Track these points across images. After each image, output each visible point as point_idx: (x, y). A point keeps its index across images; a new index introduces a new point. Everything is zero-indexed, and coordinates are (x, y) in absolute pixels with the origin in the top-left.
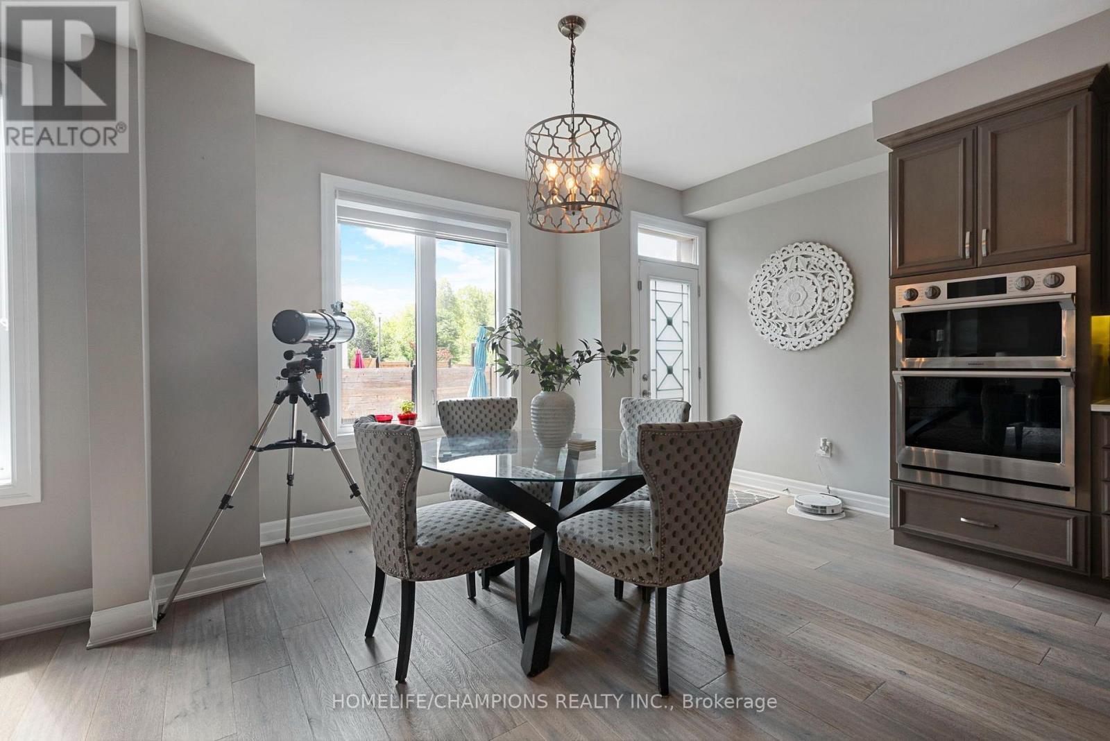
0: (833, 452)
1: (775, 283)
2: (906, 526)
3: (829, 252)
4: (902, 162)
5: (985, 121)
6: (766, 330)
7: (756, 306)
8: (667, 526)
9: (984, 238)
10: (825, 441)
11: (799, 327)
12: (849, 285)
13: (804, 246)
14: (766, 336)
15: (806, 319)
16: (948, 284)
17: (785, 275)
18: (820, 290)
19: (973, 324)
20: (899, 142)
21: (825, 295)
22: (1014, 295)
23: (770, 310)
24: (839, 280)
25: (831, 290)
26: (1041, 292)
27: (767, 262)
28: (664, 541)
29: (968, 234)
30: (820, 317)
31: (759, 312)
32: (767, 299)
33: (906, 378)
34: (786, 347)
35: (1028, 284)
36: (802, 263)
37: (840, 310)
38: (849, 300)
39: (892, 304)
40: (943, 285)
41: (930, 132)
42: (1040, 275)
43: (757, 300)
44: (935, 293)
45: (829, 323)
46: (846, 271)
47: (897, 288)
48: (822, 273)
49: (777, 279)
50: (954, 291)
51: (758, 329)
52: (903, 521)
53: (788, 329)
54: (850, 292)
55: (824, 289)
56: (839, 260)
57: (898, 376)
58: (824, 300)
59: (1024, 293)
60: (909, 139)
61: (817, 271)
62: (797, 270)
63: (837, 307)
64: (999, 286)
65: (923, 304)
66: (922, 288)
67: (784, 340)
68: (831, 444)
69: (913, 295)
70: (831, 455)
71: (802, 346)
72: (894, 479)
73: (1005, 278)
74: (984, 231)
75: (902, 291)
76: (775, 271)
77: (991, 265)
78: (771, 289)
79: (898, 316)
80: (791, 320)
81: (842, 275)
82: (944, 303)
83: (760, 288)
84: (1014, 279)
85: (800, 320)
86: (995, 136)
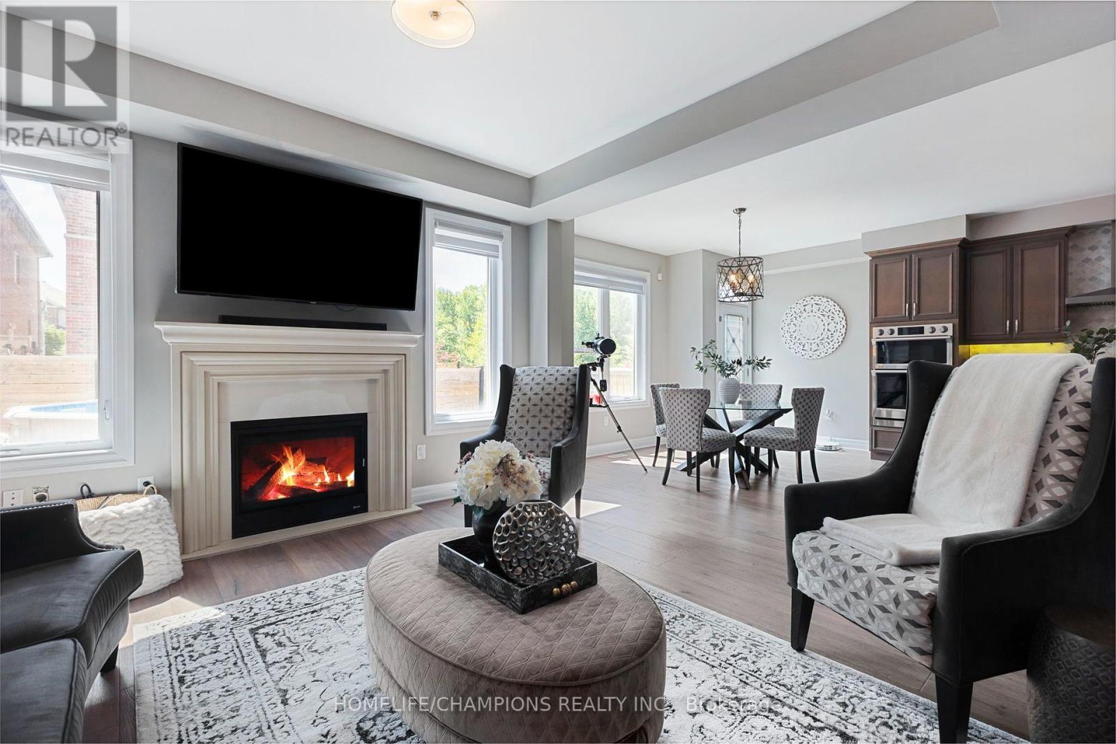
0: (834, 417)
1: (798, 318)
2: (878, 448)
3: (832, 303)
4: (876, 266)
5: (915, 252)
6: (792, 346)
7: (786, 332)
8: (802, 428)
9: (914, 307)
10: (829, 411)
11: (813, 345)
12: (844, 322)
13: (817, 298)
14: (792, 350)
15: (818, 341)
16: (899, 328)
17: (805, 314)
18: (826, 324)
19: (907, 348)
20: (875, 255)
21: (829, 328)
22: (927, 335)
23: (795, 334)
24: (837, 319)
25: (833, 325)
26: (939, 334)
27: (794, 305)
28: (801, 433)
29: (907, 305)
30: (826, 340)
31: (787, 335)
32: (793, 328)
33: (878, 374)
34: (805, 356)
35: (933, 330)
36: (815, 308)
37: (838, 336)
38: (843, 331)
39: (871, 337)
40: (896, 329)
41: (889, 253)
42: (939, 327)
43: (786, 328)
44: (892, 332)
45: (831, 344)
46: (842, 315)
47: (874, 328)
48: (827, 315)
49: (800, 317)
50: (901, 332)
51: (787, 345)
52: (876, 446)
53: (806, 346)
54: (844, 327)
55: (828, 324)
56: (837, 308)
57: (874, 373)
58: (828, 330)
59: (932, 334)
60: (879, 254)
61: (824, 313)
62: (812, 311)
63: (836, 335)
64: (921, 331)
65: (887, 337)
66: (886, 329)
67: (804, 352)
68: (832, 413)
69: (882, 333)
70: (832, 419)
71: (815, 357)
72: (871, 425)
73: (923, 327)
74: (914, 304)
75: (876, 330)
76: (798, 311)
77: (918, 319)
78: (795, 322)
79: (874, 343)
80: (808, 341)
81: (839, 317)
82: (896, 337)
83: (789, 321)
84: (927, 328)
85: (814, 341)
86: (919, 260)
